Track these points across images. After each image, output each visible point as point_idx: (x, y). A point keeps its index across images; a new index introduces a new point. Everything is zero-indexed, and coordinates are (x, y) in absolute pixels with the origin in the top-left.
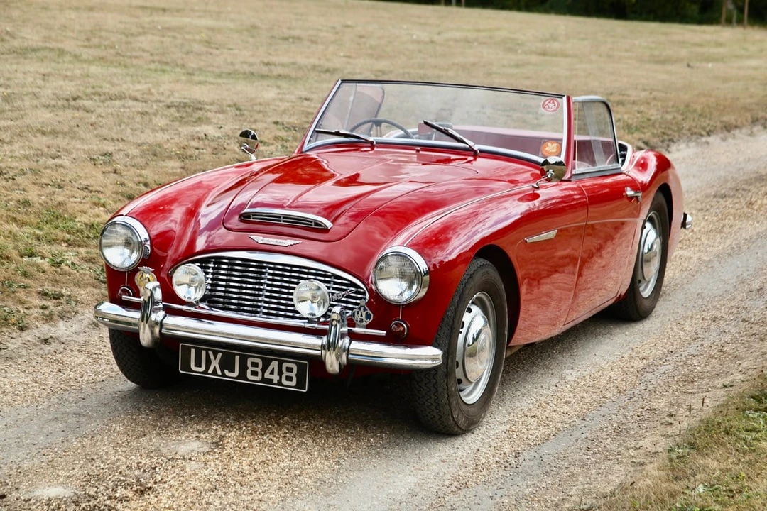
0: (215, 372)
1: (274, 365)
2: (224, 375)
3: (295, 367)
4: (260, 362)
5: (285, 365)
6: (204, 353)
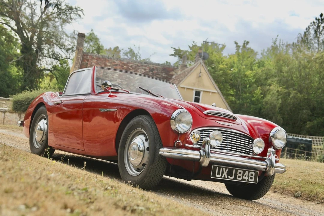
0: (224, 177)
1: (247, 173)
2: (228, 178)
3: (254, 173)
4: (242, 172)
5: (251, 173)
6: (221, 169)
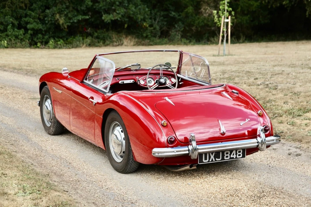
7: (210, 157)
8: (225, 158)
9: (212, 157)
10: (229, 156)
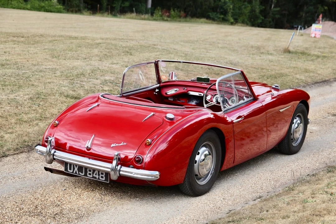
7: (74, 169)
8: (88, 175)
9: (76, 169)
10: (92, 174)
